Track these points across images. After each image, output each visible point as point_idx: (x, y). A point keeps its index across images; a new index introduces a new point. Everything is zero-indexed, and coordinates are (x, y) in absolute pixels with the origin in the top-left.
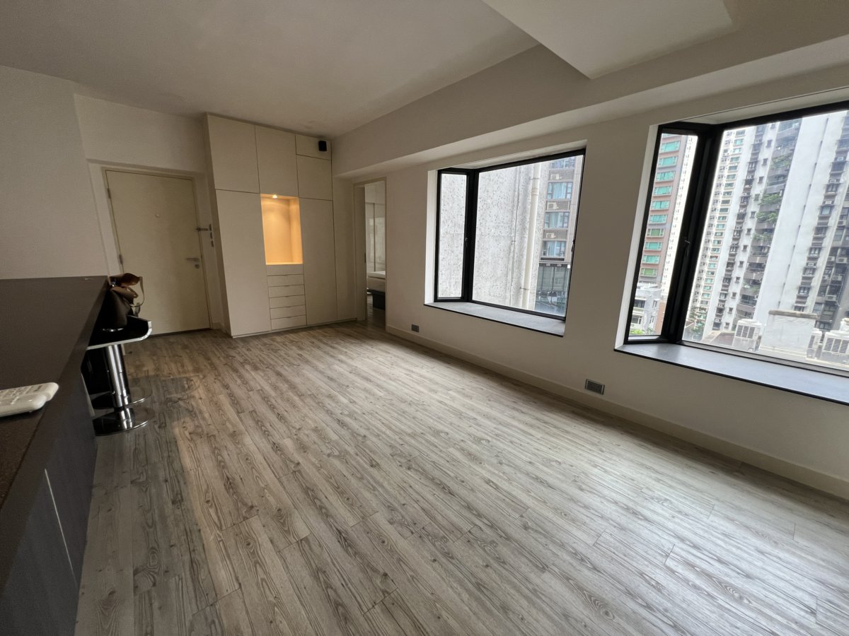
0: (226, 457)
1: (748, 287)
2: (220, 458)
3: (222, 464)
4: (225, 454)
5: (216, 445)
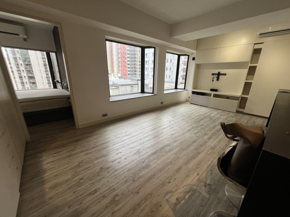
0: (223, 146)
1: (32, 85)
2: (225, 147)
3: (226, 145)
4: (222, 147)
5: (221, 150)
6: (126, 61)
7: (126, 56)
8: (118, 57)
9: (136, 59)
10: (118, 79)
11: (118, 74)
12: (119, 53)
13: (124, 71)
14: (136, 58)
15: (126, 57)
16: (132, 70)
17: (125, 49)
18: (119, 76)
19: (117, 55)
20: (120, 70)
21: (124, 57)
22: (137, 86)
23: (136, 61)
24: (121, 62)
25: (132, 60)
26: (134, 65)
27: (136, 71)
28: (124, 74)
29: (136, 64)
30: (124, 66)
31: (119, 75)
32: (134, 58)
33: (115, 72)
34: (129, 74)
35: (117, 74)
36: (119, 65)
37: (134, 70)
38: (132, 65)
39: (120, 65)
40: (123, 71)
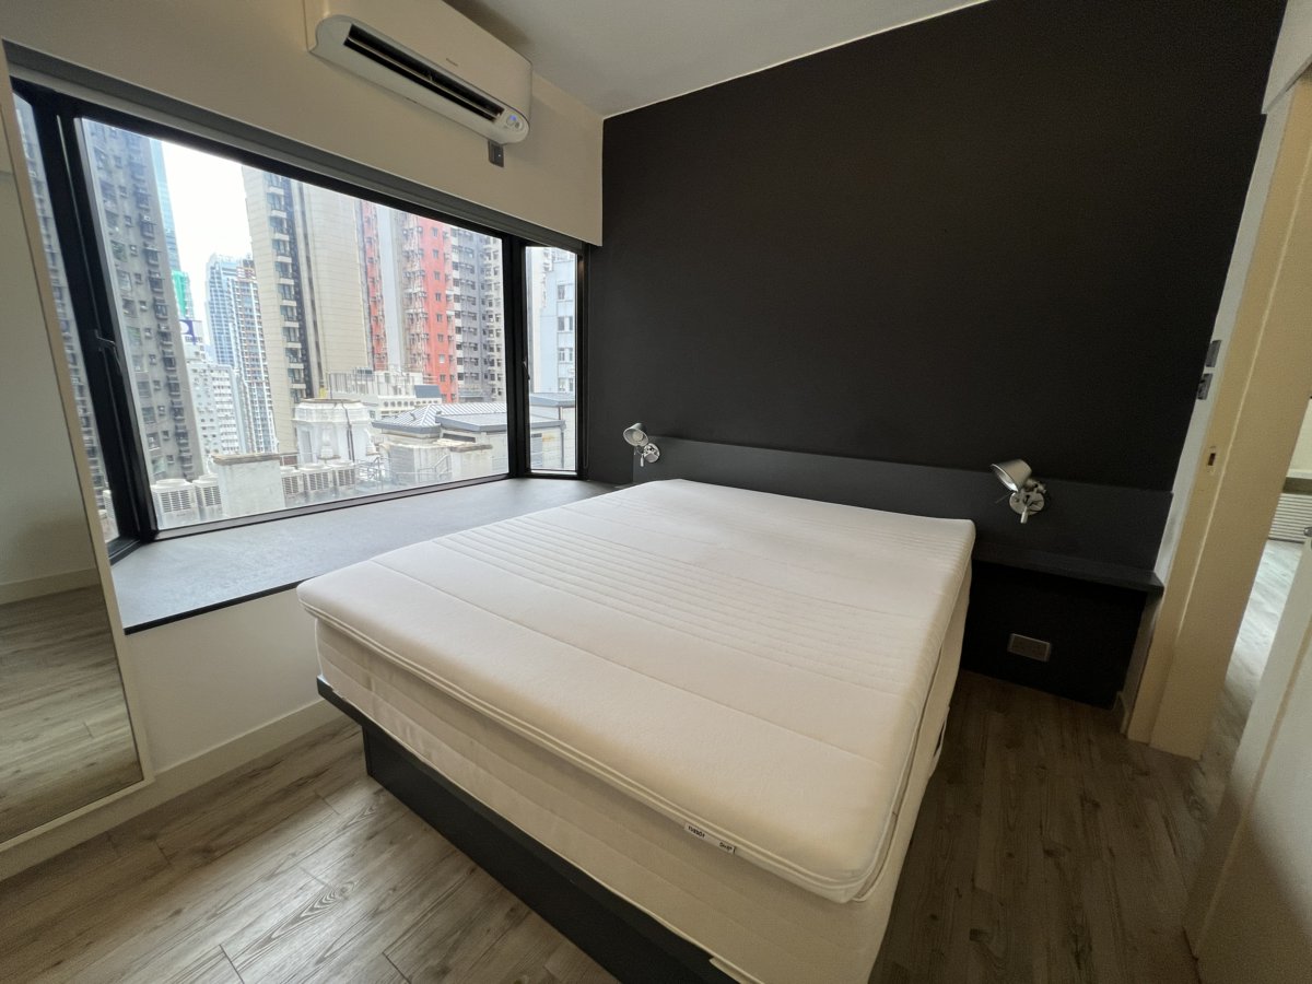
6: (449, 313)
7: (448, 292)
8: (410, 294)
9: (491, 309)
10: (412, 397)
11: (411, 374)
12: (414, 273)
13: (442, 361)
14: (491, 304)
15: (447, 296)
16: (476, 354)
17: (445, 259)
18: (416, 384)
19: (400, 282)
20: (419, 354)
21: (438, 296)
22: (556, 433)
23: (491, 316)
24: (426, 319)
25: (474, 309)
26: (484, 333)
27: (492, 364)
28: (443, 377)
29: (491, 332)
30: (440, 336)
31: (418, 379)
32: (483, 303)
33: (396, 366)
34: (460, 376)
35: (404, 374)
36: (413, 331)
37: (484, 356)
38: (475, 334)
39: (418, 331)
40: (437, 361)
